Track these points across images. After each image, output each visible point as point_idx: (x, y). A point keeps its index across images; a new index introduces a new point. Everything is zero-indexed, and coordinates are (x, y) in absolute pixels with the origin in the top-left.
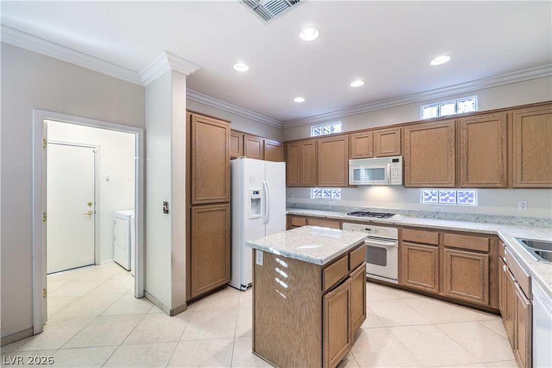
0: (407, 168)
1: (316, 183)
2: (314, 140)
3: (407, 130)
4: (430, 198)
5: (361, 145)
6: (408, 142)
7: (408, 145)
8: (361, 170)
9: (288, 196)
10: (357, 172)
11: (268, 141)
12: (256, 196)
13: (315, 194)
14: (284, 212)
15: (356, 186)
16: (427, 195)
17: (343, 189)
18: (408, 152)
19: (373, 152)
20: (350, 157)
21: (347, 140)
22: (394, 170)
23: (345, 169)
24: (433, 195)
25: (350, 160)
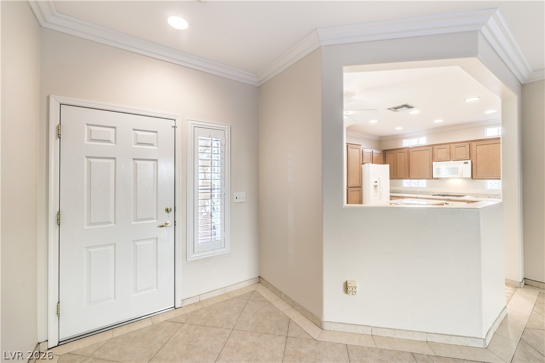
0: (474, 167)
1: (408, 176)
2: (406, 150)
3: (474, 144)
4: (493, 185)
5: (440, 153)
6: (475, 152)
7: (475, 154)
8: (441, 169)
9: (391, 185)
10: (438, 169)
11: (374, 151)
12: (376, 184)
13: (406, 183)
14: (389, 194)
15: (438, 179)
16: (491, 183)
17: (428, 180)
18: (475, 157)
19: (450, 157)
20: (433, 160)
21: (431, 150)
22: (465, 168)
23: (430, 167)
24: (495, 184)
25: (434, 163)
